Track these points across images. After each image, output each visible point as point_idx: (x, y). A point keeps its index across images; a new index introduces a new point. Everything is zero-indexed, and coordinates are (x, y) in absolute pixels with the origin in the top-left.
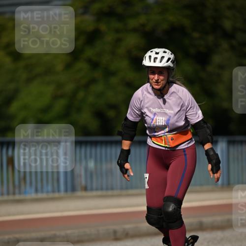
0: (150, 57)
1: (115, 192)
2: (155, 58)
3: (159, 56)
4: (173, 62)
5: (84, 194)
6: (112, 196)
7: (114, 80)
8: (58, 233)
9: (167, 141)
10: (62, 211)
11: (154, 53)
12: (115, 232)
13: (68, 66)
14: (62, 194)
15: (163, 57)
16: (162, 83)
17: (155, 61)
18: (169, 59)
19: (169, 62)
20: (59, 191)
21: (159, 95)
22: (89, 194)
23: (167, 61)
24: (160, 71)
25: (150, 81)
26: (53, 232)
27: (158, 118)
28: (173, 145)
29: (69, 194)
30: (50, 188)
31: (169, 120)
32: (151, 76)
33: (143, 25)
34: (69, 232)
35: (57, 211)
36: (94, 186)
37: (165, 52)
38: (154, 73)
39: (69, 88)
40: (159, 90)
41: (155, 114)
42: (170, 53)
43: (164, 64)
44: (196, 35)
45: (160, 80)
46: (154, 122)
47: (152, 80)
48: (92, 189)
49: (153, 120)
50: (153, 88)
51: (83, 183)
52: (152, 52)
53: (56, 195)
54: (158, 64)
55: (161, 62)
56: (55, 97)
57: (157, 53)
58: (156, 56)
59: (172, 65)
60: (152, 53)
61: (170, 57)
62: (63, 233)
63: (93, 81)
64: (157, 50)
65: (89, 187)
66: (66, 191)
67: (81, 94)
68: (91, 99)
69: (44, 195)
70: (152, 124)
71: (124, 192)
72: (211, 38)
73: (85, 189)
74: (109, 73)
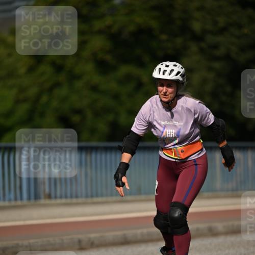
0: (160, 69)
1: (80, 200)
2: (165, 71)
3: (169, 69)
4: (182, 76)
5: (48, 201)
6: (77, 204)
7: (78, 84)
8: (20, 243)
9: (177, 153)
10: (25, 220)
11: (164, 65)
12: (80, 241)
13: (31, 70)
14: (25, 202)
15: (172, 71)
16: (170, 96)
17: (164, 74)
18: (178, 73)
19: (179, 75)
20: (21, 199)
21: (167, 108)
22: (53, 201)
23: (177, 75)
24: (169, 84)
25: (159, 93)
26: (16, 242)
27: (168, 131)
28: (183, 157)
29: (32, 201)
30: (12, 196)
31: (179, 132)
32: (160, 88)
33: (109, 27)
34: (32, 241)
35: (20, 220)
36: (58, 193)
37: (175, 66)
38: (162, 86)
39: (33, 91)
40: (167, 103)
41: (165, 127)
42: (181, 66)
43: (173, 77)
44: (164, 37)
45: (168, 94)
46: (164, 134)
47: (161, 92)
48: (56, 197)
49: (163, 132)
50: (161, 100)
51: (47, 190)
52: (162, 64)
53: (19, 203)
54: (166, 77)
55: (170, 75)
56: (18, 102)
57: (167, 66)
58: (166, 68)
59: (181, 79)
60: (162, 66)
61: (180, 71)
62: (26, 243)
63: (57, 85)
64: (168, 63)
65: (53, 195)
66: (29, 198)
67: (44, 99)
68: (55, 104)
69: (7, 203)
70: (162, 136)
71: (89, 200)
72: (179, 41)
73: (49, 197)
74: (73, 77)
